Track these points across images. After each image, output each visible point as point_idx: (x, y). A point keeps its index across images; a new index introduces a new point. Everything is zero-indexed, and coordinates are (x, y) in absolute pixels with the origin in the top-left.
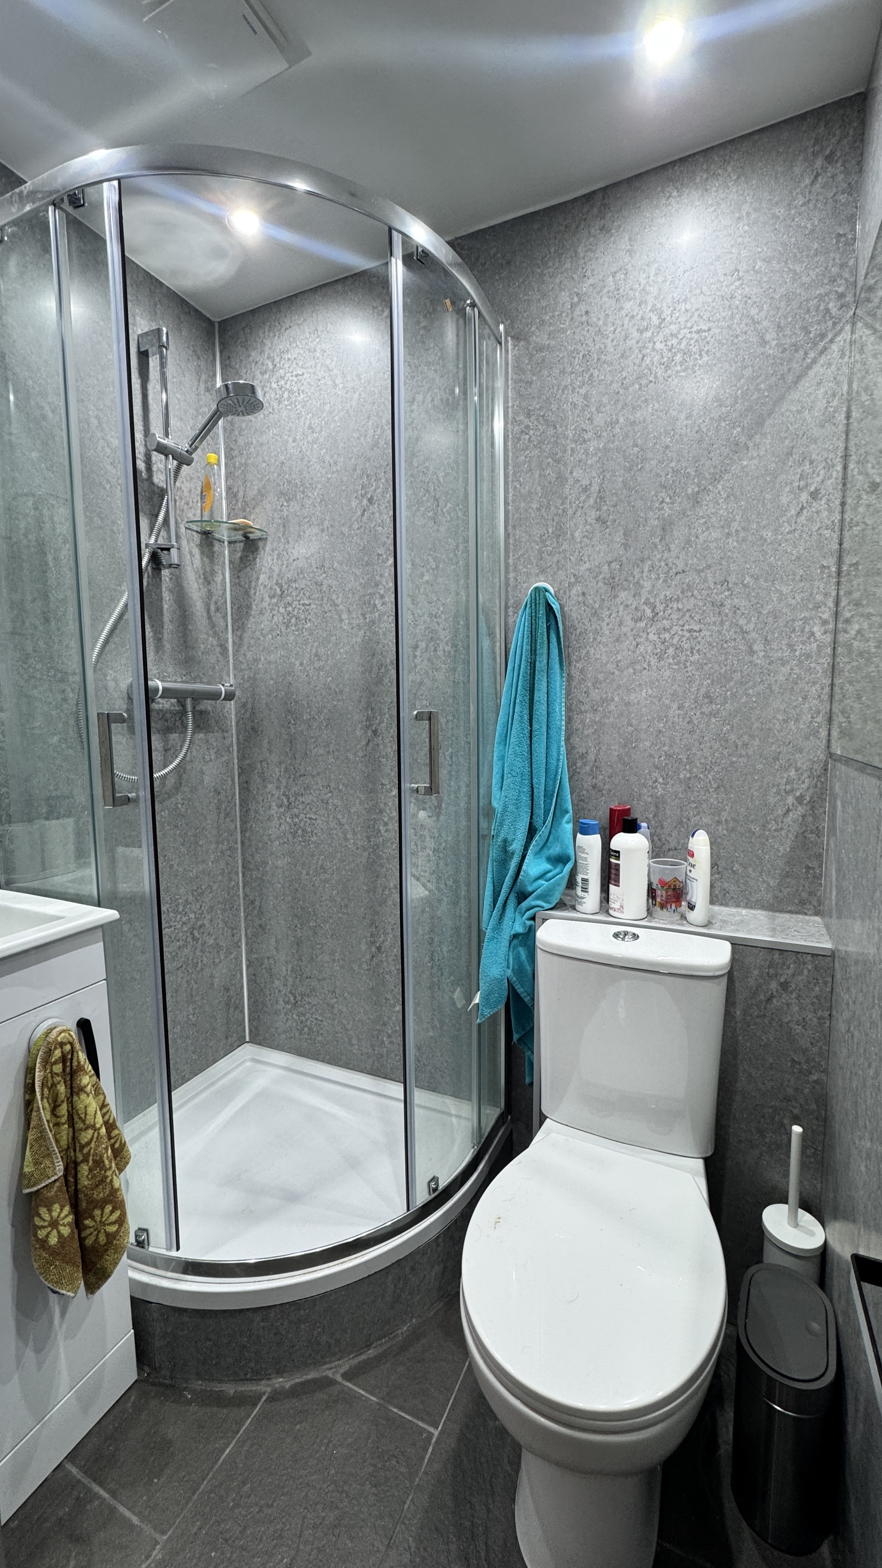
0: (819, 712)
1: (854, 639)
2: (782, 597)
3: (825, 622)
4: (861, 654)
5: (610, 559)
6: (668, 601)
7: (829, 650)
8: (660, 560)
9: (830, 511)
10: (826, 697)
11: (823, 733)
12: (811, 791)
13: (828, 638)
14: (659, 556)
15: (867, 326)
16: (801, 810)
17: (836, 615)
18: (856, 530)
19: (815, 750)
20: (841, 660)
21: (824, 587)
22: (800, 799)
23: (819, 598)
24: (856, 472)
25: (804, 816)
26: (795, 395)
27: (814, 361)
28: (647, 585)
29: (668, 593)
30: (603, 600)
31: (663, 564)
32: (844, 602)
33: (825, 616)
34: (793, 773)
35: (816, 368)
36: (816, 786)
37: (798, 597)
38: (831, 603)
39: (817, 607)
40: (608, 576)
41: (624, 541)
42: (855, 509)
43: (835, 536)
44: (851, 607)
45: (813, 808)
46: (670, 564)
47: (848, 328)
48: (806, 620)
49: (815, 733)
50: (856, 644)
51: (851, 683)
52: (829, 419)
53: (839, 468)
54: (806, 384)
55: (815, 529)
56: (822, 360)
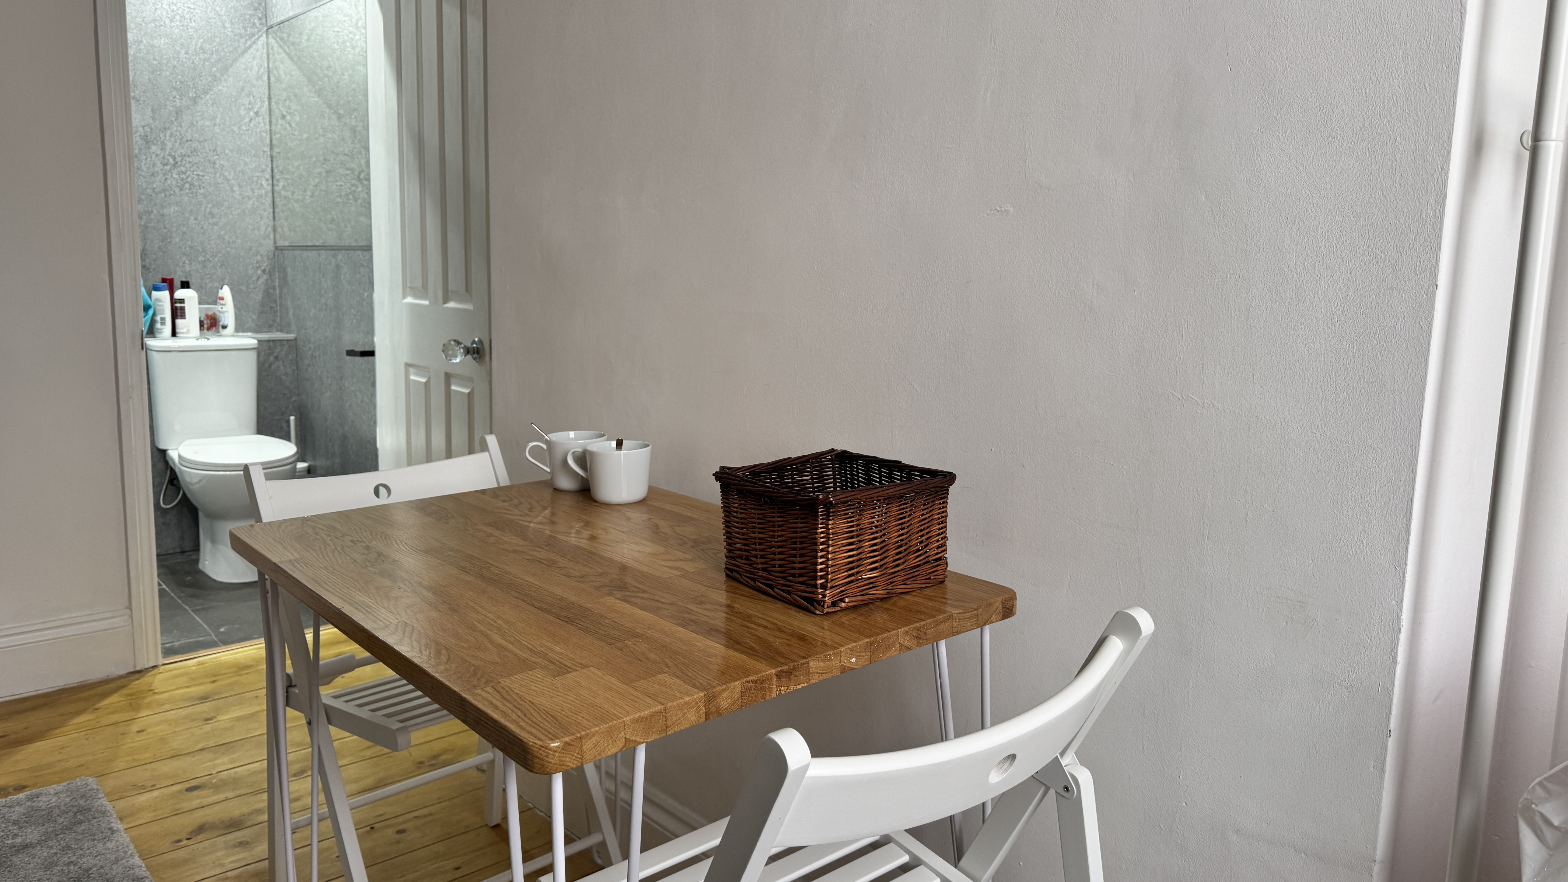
0: (268, 226)
1: (282, 190)
2: (246, 164)
3: (267, 180)
4: (285, 198)
5: (144, 124)
6: (183, 156)
7: (270, 194)
8: (176, 131)
9: (265, 124)
10: (271, 218)
11: (272, 236)
12: (269, 267)
13: (270, 188)
14: (175, 128)
15: (273, 37)
16: (265, 277)
17: (273, 177)
18: (278, 136)
19: (268, 245)
20: (277, 200)
21: (265, 162)
22: (264, 271)
23: (264, 167)
24: (275, 107)
25: (267, 280)
26: (242, 60)
27: (250, 46)
28: (169, 145)
29: (183, 151)
30: (141, 149)
31: (178, 134)
32: (275, 171)
33: (267, 176)
34: (259, 258)
35: (251, 50)
36: (271, 264)
37: (254, 165)
38: (269, 170)
39: (263, 171)
40: (143, 134)
41: (151, 115)
42: (276, 125)
43: (268, 136)
44: (279, 174)
45: (270, 275)
46: (183, 135)
47: (264, 35)
48: (258, 177)
49: (268, 236)
50: (283, 193)
51: (283, 212)
52: (259, 78)
53: (267, 103)
54: (248, 56)
55: (259, 131)
56: (254, 47)
